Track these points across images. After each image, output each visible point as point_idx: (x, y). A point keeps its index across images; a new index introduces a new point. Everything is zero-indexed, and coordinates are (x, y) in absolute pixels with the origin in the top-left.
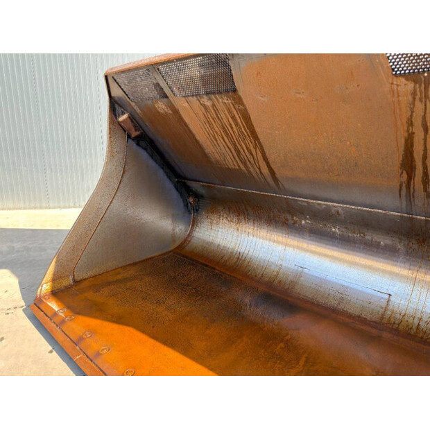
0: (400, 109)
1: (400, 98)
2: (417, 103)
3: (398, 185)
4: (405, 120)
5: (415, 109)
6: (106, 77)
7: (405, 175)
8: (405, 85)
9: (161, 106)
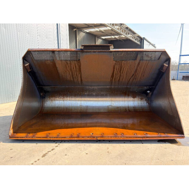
3: (110, 80)
7: (112, 78)
9: (49, 62)
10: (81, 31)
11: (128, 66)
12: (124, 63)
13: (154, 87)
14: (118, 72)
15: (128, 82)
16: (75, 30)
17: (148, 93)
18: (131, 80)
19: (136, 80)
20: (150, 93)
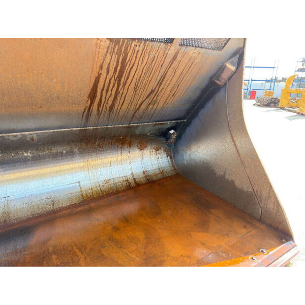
0: (98, 57)
1: (100, 50)
2: (109, 55)
3: (84, 108)
4: (99, 65)
5: (106, 59)
7: (89, 102)
8: (105, 41)
11: (145, 61)
12: (137, 49)
13: (185, 121)
14: (113, 81)
15: (135, 113)
17: (170, 134)
18: (143, 106)
19: (155, 106)
20: (174, 133)
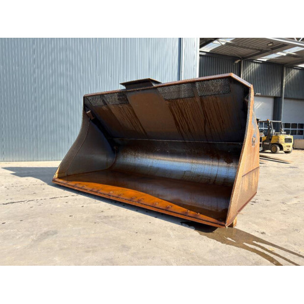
6: (84, 97)
7: (178, 127)
9: (104, 108)
10: (252, 61)
11: (188, 106)
16: (237, 62)
19: (216, 130)
